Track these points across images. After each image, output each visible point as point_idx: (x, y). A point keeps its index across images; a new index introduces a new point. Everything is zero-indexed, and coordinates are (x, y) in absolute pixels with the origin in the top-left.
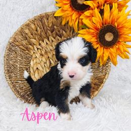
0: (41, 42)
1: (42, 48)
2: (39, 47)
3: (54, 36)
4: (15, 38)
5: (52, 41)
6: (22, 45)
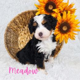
0: (24, 26)
1: (25, 30)
4: (10, 24)
6: (14, 28)
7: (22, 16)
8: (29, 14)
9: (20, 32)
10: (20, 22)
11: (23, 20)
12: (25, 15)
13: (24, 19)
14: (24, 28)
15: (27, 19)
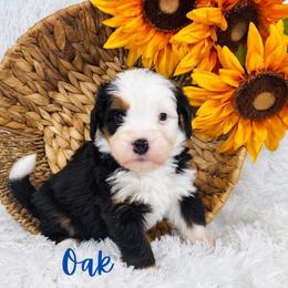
0: (51, 94)
1: (61, 106)
2: (52, 107)
3: (79, 66)
5: (78, 80)
6: (12, 120)
7: (26, 54)
8: (52, 33)
9: (41, 128)
10: (26, 84)
11: (34, 70)
12: (37, 44)
13: (36, 64)
14: (51, 101)
15: (52, 57)
